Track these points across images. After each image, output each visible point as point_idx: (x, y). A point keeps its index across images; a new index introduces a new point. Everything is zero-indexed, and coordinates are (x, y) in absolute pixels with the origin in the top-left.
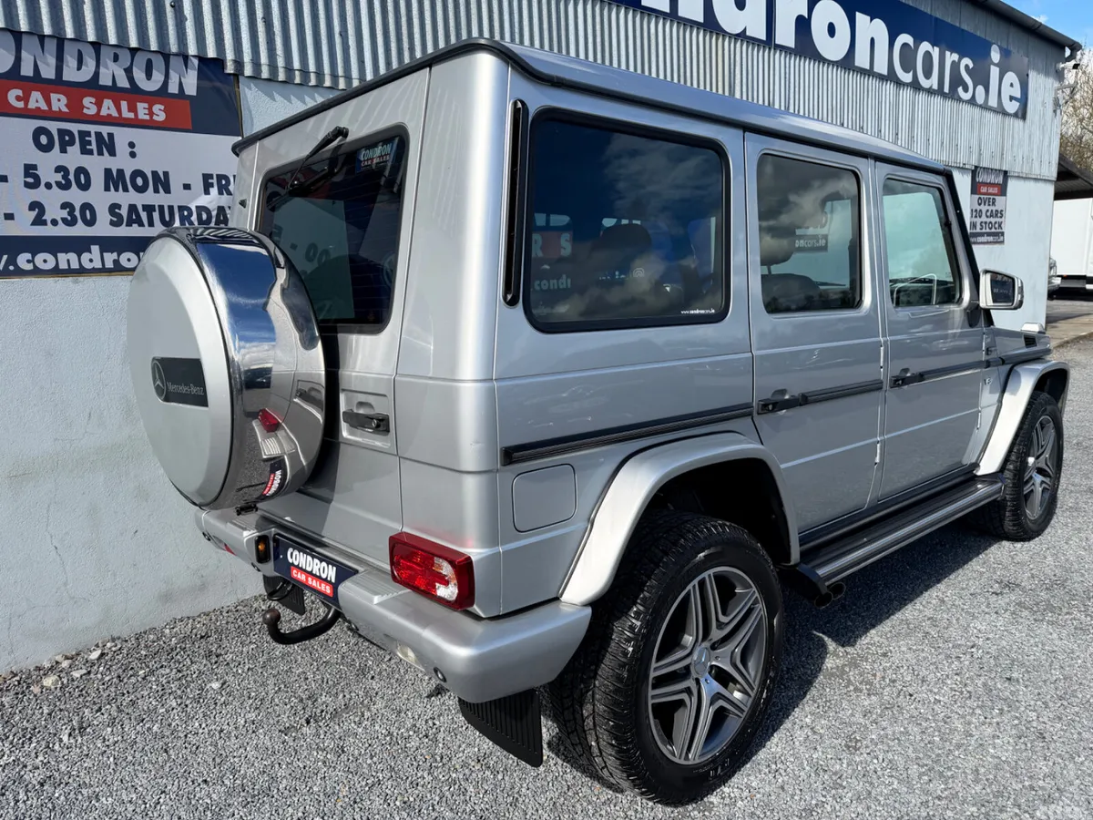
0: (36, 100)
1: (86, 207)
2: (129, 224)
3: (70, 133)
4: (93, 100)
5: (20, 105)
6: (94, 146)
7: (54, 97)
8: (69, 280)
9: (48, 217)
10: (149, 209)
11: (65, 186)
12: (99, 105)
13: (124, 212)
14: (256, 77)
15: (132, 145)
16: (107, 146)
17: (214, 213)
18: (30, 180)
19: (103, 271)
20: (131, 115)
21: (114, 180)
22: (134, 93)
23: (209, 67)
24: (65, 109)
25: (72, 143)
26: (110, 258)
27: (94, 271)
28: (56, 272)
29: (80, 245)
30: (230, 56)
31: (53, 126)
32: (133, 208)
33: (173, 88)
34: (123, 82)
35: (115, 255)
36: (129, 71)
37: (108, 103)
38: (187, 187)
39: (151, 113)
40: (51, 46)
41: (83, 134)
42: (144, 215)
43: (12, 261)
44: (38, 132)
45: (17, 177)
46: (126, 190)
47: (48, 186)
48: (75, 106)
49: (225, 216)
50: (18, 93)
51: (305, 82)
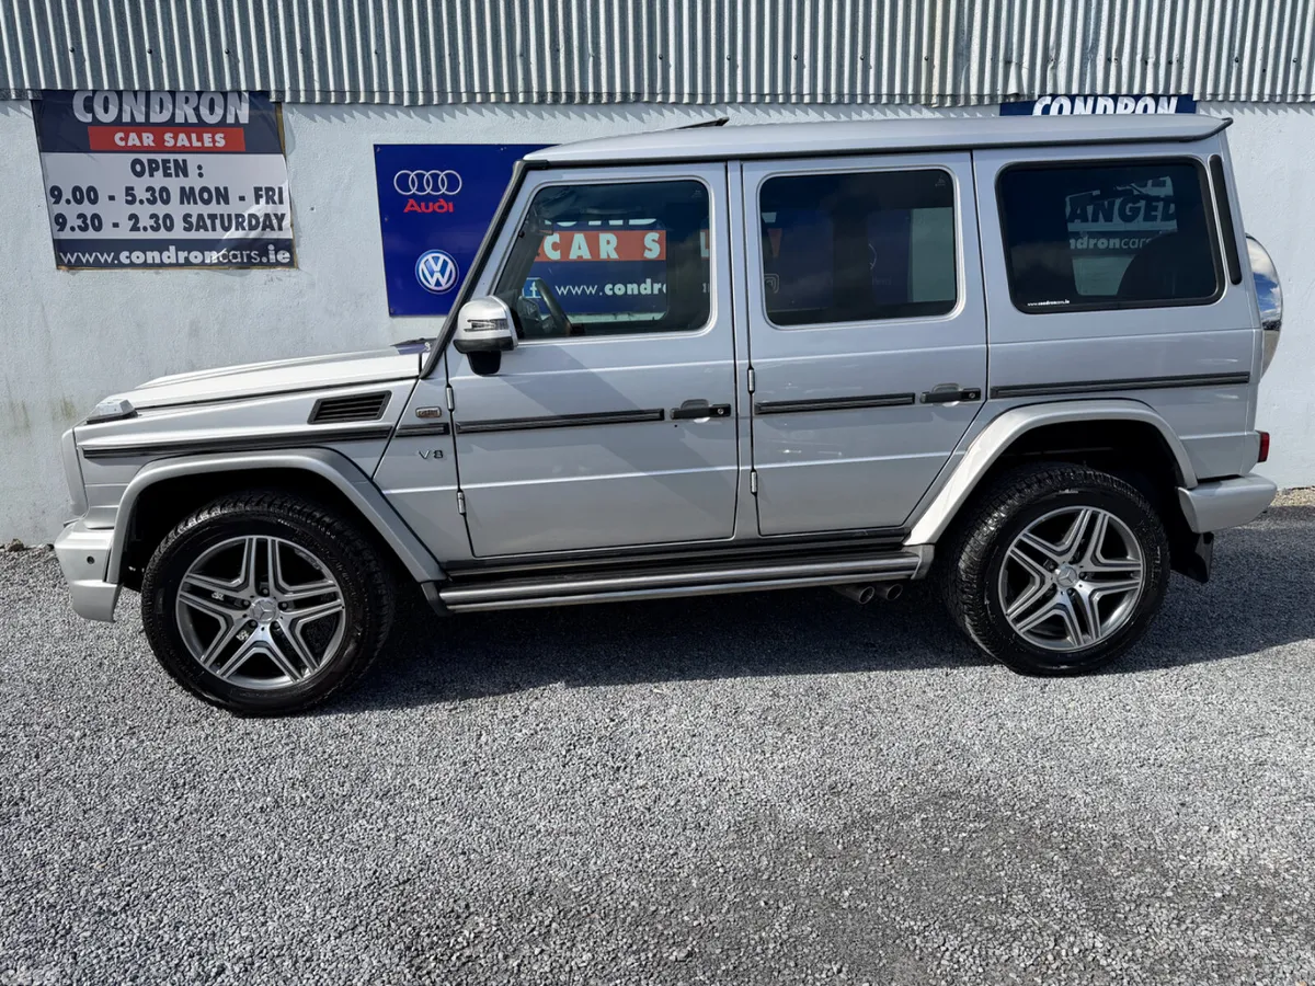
0: (133, 139)
1: (167, 216)
2: (197, 230)
3: (156, 162)
4: (172, 135)
5: (122, 144)
6: (172, 171)
7: (145, 135)
8: (149, 274)
9: (141, 225)
10: (213, 217)
11: (152, 202)
12: (176, 138)
13: (194, 220)
14: (295, 101)
15: (200, 167)
16: (182, 169)
17: (261, 220)
18: (130, 198)
19: (177, 265)
20: (199, 144)
21: (187, 195)
22: (202, 126)
23: (258, 97)
24: (152, 144)
25: (157, 169)
26: (182, 255)
27: (171, 265)
28: (145, 265)
29: (161, 246)
30: (273, 87)
31: (144, 158)
32: (200, 217)
33: (230, 120)
34: (193, 119)
35: (186, 254)
36: (196, 110)
37: (182, 136)
38: (242, 198)
39: (214, 141)
40: (142, 98)
41: (165, 162)
42: (208, 222)
43: (117, 257)
44: (136, 162)
45: (121, 196)
46: (195, 203)
47: (141, 202)
48: (159, 140)
49: (270, 221)
50: (121, 135)
51: (340, 102)
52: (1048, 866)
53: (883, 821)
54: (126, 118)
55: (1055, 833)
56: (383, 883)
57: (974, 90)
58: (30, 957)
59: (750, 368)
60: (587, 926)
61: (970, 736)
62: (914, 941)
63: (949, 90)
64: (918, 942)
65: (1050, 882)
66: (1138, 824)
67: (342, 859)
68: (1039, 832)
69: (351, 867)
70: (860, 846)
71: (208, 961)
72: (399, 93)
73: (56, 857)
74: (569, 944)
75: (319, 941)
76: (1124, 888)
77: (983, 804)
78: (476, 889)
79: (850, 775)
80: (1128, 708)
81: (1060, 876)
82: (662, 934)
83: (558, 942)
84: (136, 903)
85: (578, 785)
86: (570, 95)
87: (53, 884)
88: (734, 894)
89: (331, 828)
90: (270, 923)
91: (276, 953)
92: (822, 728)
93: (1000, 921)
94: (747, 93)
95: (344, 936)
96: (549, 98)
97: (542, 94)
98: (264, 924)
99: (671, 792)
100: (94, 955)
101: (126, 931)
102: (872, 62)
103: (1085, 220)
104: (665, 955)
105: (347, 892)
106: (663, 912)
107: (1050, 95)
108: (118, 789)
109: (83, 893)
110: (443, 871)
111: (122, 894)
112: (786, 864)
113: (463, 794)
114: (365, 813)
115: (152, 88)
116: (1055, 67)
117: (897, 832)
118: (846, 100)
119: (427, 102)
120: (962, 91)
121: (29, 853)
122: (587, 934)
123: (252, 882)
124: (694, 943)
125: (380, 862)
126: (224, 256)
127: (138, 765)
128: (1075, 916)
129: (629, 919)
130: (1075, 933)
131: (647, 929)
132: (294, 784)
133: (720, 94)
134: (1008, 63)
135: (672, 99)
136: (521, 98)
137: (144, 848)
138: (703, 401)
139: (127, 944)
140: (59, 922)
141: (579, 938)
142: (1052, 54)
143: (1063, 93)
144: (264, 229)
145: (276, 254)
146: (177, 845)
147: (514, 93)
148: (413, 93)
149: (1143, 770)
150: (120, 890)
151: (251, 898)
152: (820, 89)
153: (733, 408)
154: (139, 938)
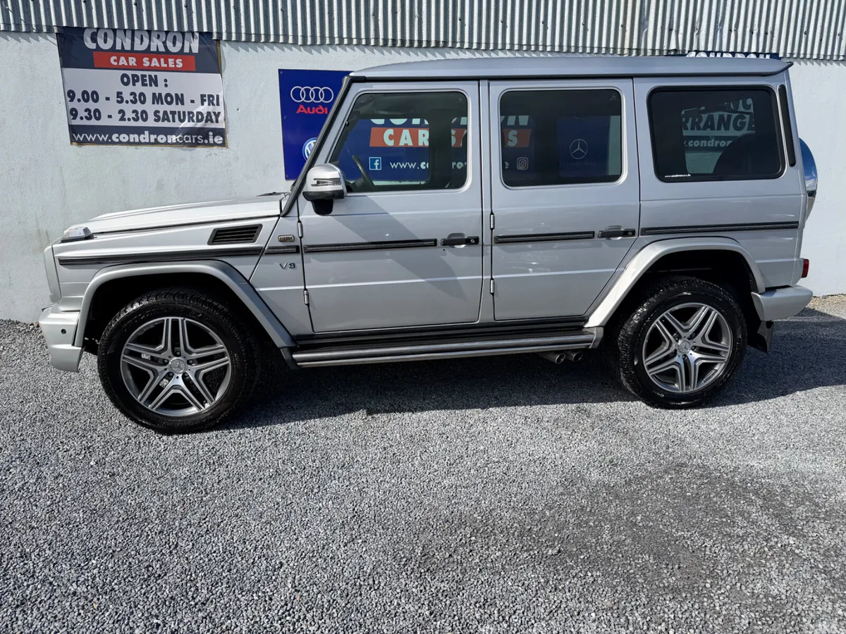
0: (123, 61)
1: (144, 112)
2: (163, 121)
3: (137, 76)
4: (148, 59)
5: (116, 64)
6: (148, 82)
7: (130, 59)
8: (132, 148)
9: (126, 117)
10: (173, 113)
11: (134, 102)
12: (150, 61)
13: (161, 115)
14: (228, 40)
15: (166, 81)
16: (154, 81)
18: (119, 99)
19: (149, 144)
20: (166, 65)
21: (157, 99)
22: (167, 54)
23: (205, 36)
24: (135, 65)
25: (138, 81)
26: (153, 137)
27: (145, 144)
28: (129, 143)
29: (140, 131)
30: (215, 30)
31: (130, 73)
32: (165, 113)
33: (186, 50)
34: (162, 49)
35: (155, 136)
36: (164, 43)
37: (155, 60)
38: (192, 101)
39: (175, 64)
40: (129, 34)
41: (143, 76)
42: (170, 116)
43: (110, 137)
44: (124, 76)
45: (114, 98)
46: (162, 103)
47: (127, 102)
48: (140, 62)
49: (211, 117)
50: (115, 58)
51: (258, 40)
52: (751, 503)
53: (647, 480)
54: (118, 47)
55: (749, 485)
56: (361, 516)
57: (650, 46)
58: (159, 560)
59: (492, 213)
60: (493, 537)
61: (682, 433)
62: (686, 542)
63: (635, 46)
64: (689, 543)
65: (754, 510)
66: (794, 479)
67: (330, 502)
68: (739, 484)
69: (338, 507)
70: (638, 493)
71: (271, 560)
72: (295, 36)
73: (152, 504)
74: (486, 547)
75: (334, 548)
76: (797, 513)
77: (703, 470)
78: (418, 518)
79: (619, 455)
80: (768, 417)
81: (759, 507)
82: (539, 541)
83: (479, 546)
84: (212, 529)
85: (458, 461)
86: (403, 41)
87: (156, 520)
88: (573, 519)
89: (317, 486)
90: (300, 539)
91: (311, 555)
92: (593, 429)
93: (732, 531)
94: (512, 44)
95: (349, 545)
96: (390, 43)
97: (386, 40)
98: (297, 539)
99: (515, 465)
100: (199, 558)
101: (214, 545)
102: (589, 26)
103: (713, 129)
104: (545, 552)
105: (341, 521)
106: (535, 529)
107: (695, 51)
108: (173, 466)
109: (177, 524)
110: (394, 508)
111: (201, 524)
112: (598, 503)
113: (390, 466)
114: (334, 477)
115: (136, 28)
116: (698, 34)
117: (657, 485)
118: (573, 50)
119: (313, 43)
120: (642, 47)
121: (133, 502)
122: (495, 542)
123: (281, 516)
124: (559, 545)
125: (355, 504)
126: (180, 139)
127: (180, 452)
128: (774, 528)
129: (516, 533)
130: (777, 537)
131: (529, 538)
132: (284, 461)
133: (496, 44)
134: (670, 30)
135: (466, 45)
136: (372, 42)
137: (204, 499)
138: (461, 234)
139: (217, 552)
140: (169, 540)
141: (490, 544)
142: (697, 26)
143: (703, 50)
144: (206, 122)
145: (214, 138)
146: (224, 497)
147: (368, 39)
148: (304, 37)
149: (788, 450)
150: (199, 523)
151: (283, 525)
152: (557, 43)
153: (480, 239)
154: (223, 548)
